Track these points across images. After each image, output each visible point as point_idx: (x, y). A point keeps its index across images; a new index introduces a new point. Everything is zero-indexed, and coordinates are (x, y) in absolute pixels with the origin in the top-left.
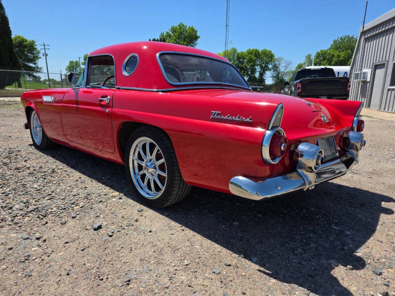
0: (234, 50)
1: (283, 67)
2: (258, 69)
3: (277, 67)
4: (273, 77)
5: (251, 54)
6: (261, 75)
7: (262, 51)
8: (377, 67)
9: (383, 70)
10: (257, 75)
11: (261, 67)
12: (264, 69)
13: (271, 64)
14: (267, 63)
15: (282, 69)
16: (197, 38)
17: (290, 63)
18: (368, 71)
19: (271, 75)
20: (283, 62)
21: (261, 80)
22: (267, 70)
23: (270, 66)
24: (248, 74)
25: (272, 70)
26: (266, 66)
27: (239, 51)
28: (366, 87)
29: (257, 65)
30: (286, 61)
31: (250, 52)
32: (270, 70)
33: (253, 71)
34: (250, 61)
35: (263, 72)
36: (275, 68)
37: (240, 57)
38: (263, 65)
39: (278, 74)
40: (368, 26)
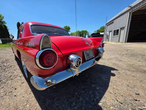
0: (79, 31)
2: (84, 35)
6: (85, 36)
7: (85, 31)
8: (110, 32)
9: (111, 32)
10: (84, 36)
12: (86, 35)
14: (86, 33)
16: (70, 29)
18: (108, 33)
27: (80, 31)
28: (108, 37)
30: (90, 33)
31: (82, 31)
34: (82, 33)
36: (88, 34)
37: (80, 32)
40: (107, 22)
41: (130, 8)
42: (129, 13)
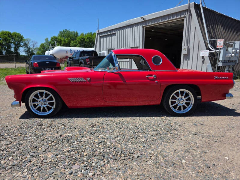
1: (31, 45)
2: (13, 45)
3: (27, 45)
4: (25, 51)
5: (5, 34)
6: (16, 50)
7: (13, 33)
10: (13, 49)
11: (15, 44)
13: (23, 43)
14: (19, 42)
15: (31, 46)
17: (36, 43)
18: (105, 52)
19: (24, 50)
20: (31, 42)
21: (17, 53)
22: (19, 46)
23: (22, 44)
24: (5, 49)
25: (24, 47)
26: (19, 44)
29: (11, 43)
30: (32, 42)
32: (22, 46)
33: (9, 47)
34: (5, 39)
35: (17, 48)
38: (16, 43)
39: (29, 49)
41: (143, 20)
42: (141, 26)
